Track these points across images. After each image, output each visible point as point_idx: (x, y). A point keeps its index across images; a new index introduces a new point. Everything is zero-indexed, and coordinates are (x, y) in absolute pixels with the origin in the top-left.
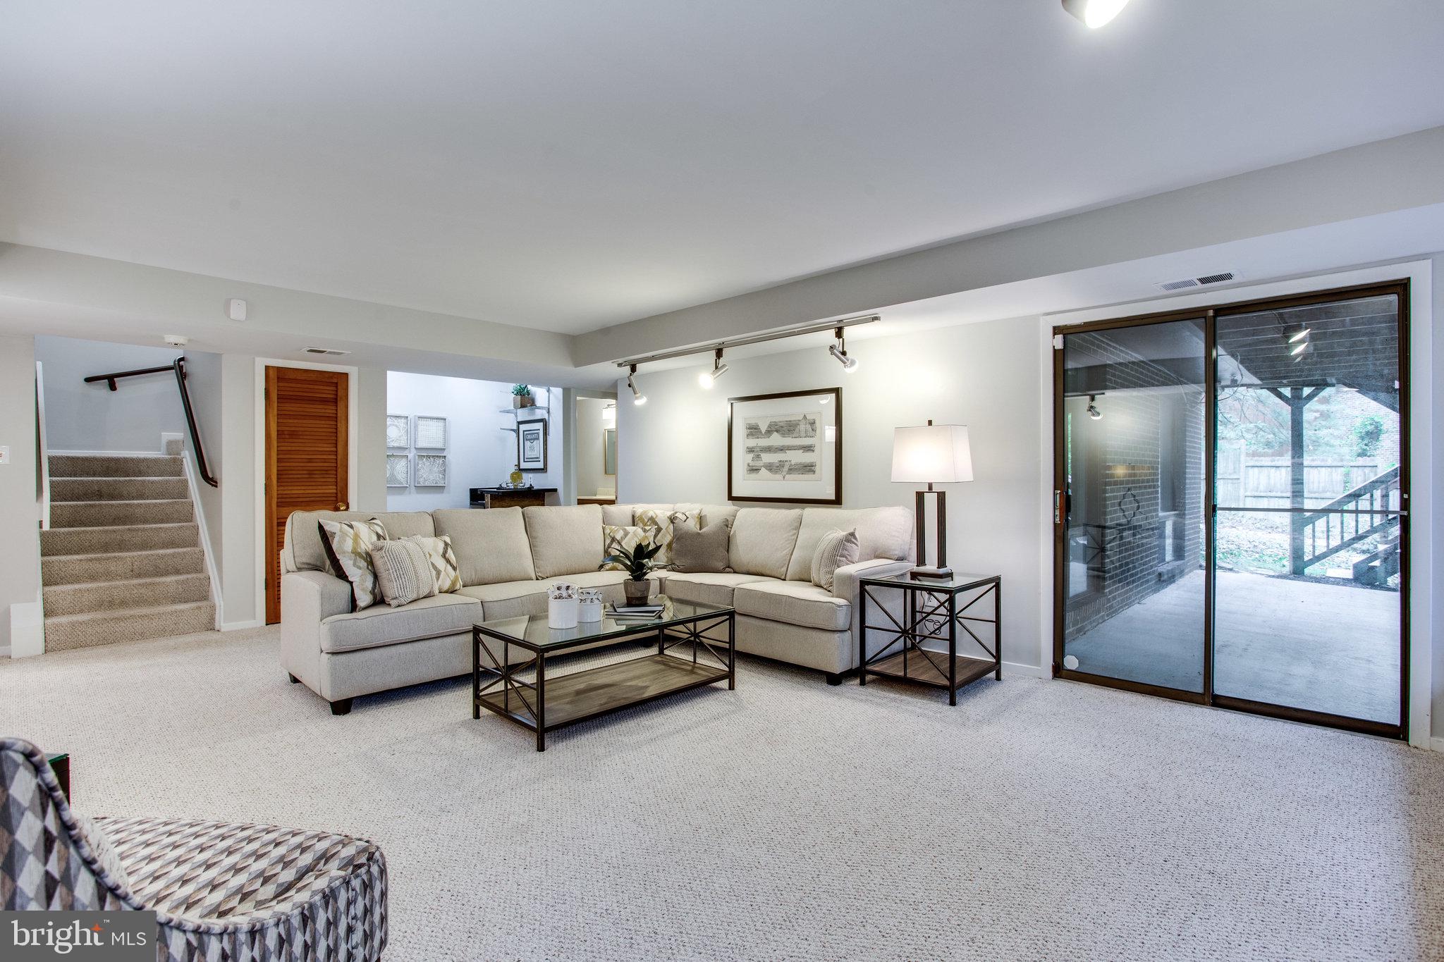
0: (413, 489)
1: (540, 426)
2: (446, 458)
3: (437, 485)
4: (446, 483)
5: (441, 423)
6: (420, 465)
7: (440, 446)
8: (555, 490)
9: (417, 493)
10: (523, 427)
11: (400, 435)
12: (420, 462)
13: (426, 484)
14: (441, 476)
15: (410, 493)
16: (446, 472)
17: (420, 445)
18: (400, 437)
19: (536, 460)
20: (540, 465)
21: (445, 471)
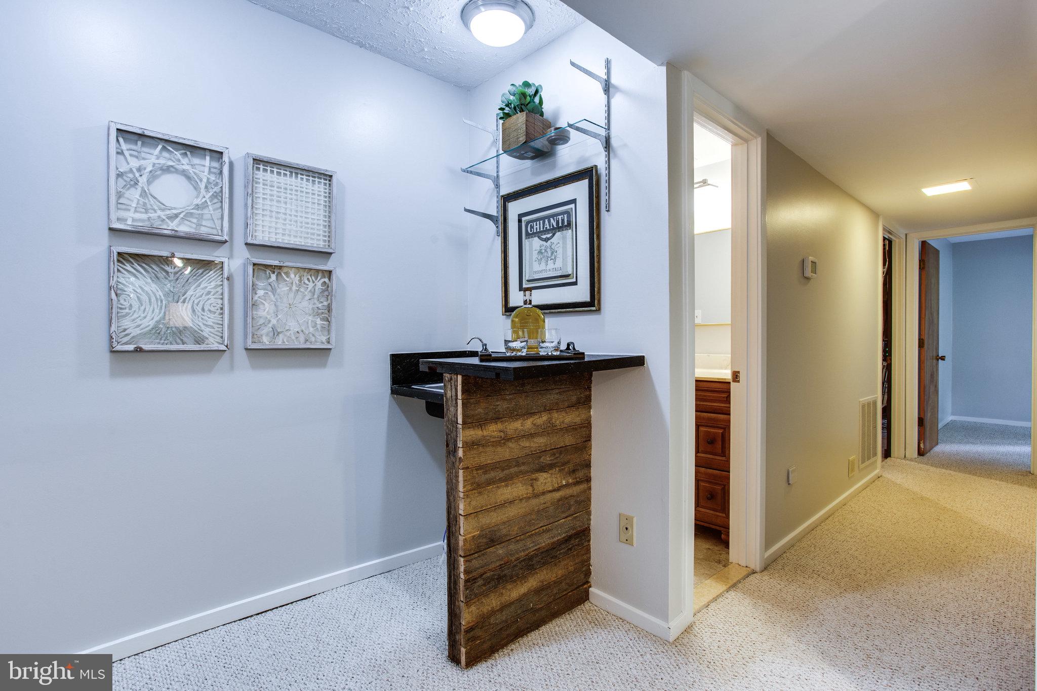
0: (240, 355)
1: (579, 191)
2: (334, 276)
3: (308, 346)
4: (333, 340)
5: (320, 187)
6: (261, 293)
7: (317, 243)
8: (639, 361)
9: (254, 367)
10: (515, 208)
11: (198, 201)
12: (260, 284)
13: (280, 343)
14: (319, 322)
15: (232, 367)
16: (334, 312)
17: (262, 237)
18: (197, 207)
19: (566, 280)
20: (580, 293)
21: (329, 309)
